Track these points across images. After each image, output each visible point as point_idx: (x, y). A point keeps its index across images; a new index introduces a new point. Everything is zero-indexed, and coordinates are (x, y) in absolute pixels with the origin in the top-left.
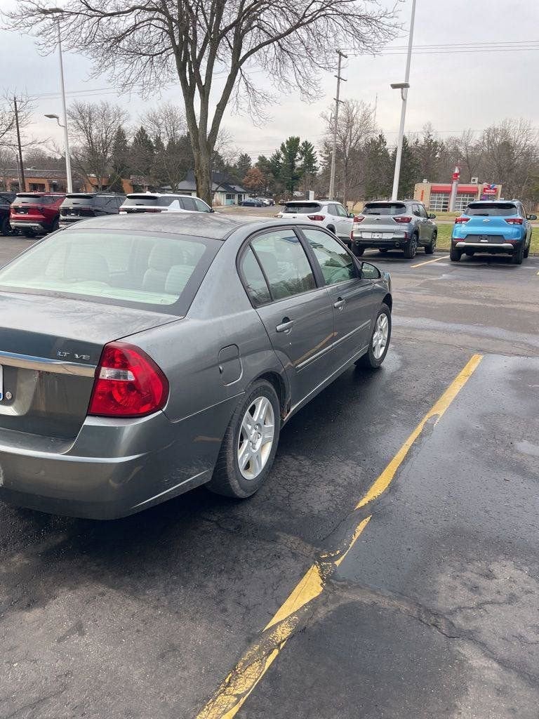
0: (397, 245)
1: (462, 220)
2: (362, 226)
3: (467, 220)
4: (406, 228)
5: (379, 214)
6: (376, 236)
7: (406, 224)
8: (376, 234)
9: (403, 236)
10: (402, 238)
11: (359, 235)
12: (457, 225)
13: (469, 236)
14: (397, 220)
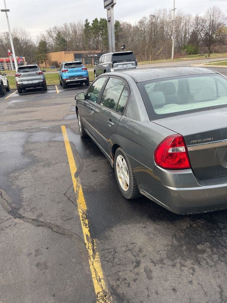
0: (41, 85)
1: (65, 71)
2: (21, 78)
3: (67, 70)
4: (42, 77)
5: (28, 72)
6: (30, 82)
7: (42, 75)
8: (30, 81)
9: (42, 81)
10: (42, 82)
11: (21, 83)
12: (63, 73)
13: (71, 77)
14: (38, 74)
